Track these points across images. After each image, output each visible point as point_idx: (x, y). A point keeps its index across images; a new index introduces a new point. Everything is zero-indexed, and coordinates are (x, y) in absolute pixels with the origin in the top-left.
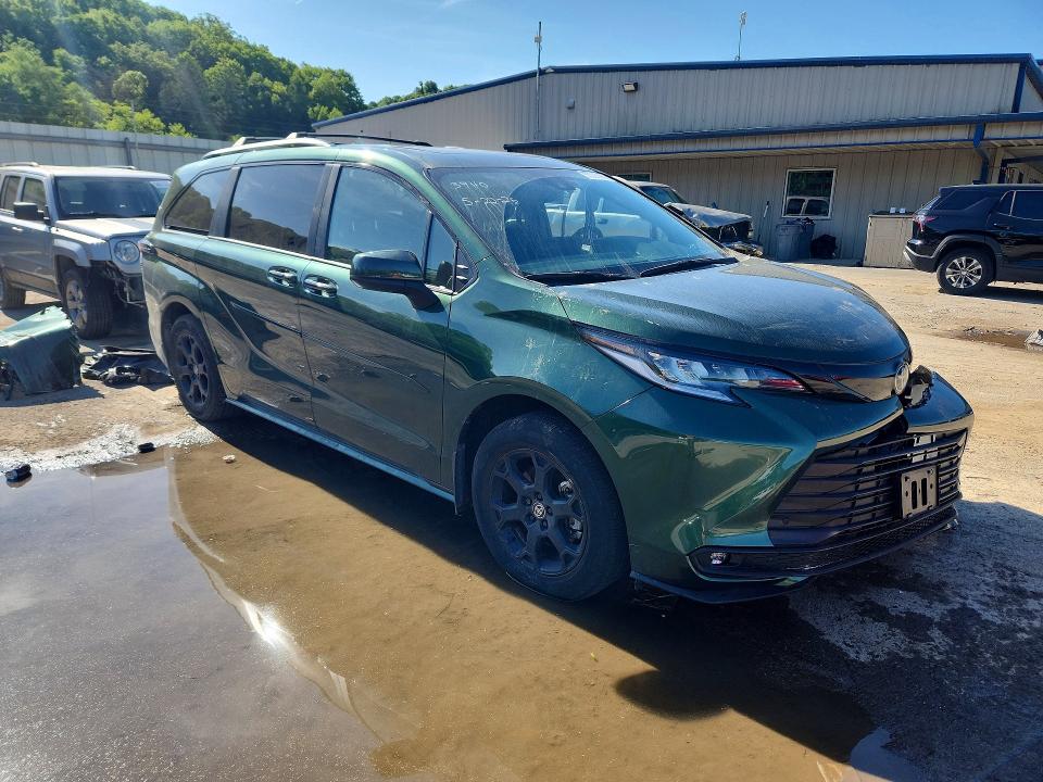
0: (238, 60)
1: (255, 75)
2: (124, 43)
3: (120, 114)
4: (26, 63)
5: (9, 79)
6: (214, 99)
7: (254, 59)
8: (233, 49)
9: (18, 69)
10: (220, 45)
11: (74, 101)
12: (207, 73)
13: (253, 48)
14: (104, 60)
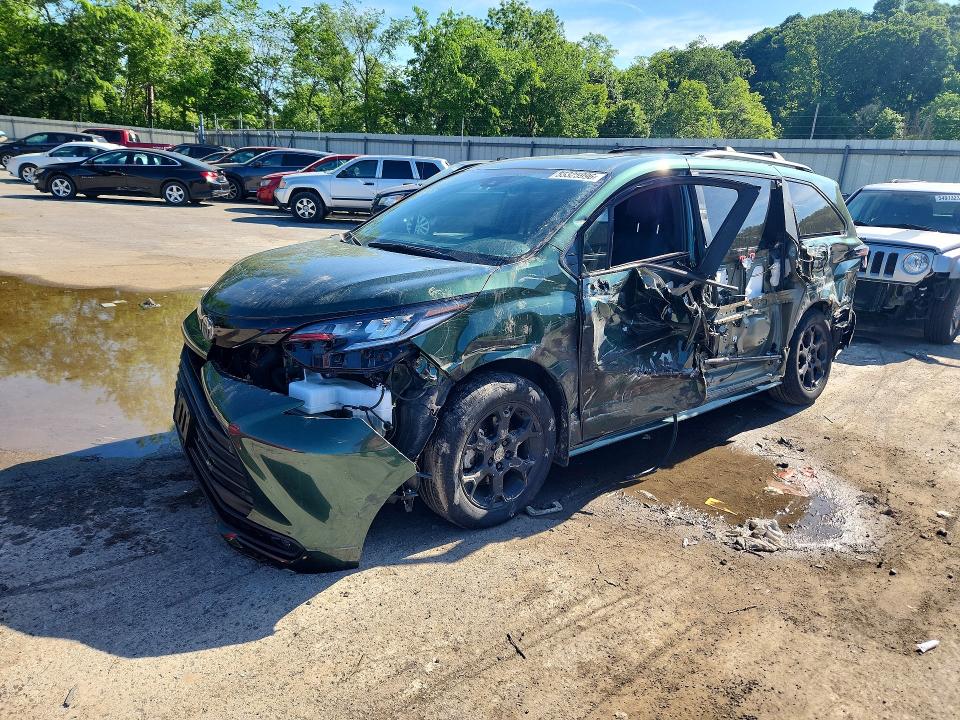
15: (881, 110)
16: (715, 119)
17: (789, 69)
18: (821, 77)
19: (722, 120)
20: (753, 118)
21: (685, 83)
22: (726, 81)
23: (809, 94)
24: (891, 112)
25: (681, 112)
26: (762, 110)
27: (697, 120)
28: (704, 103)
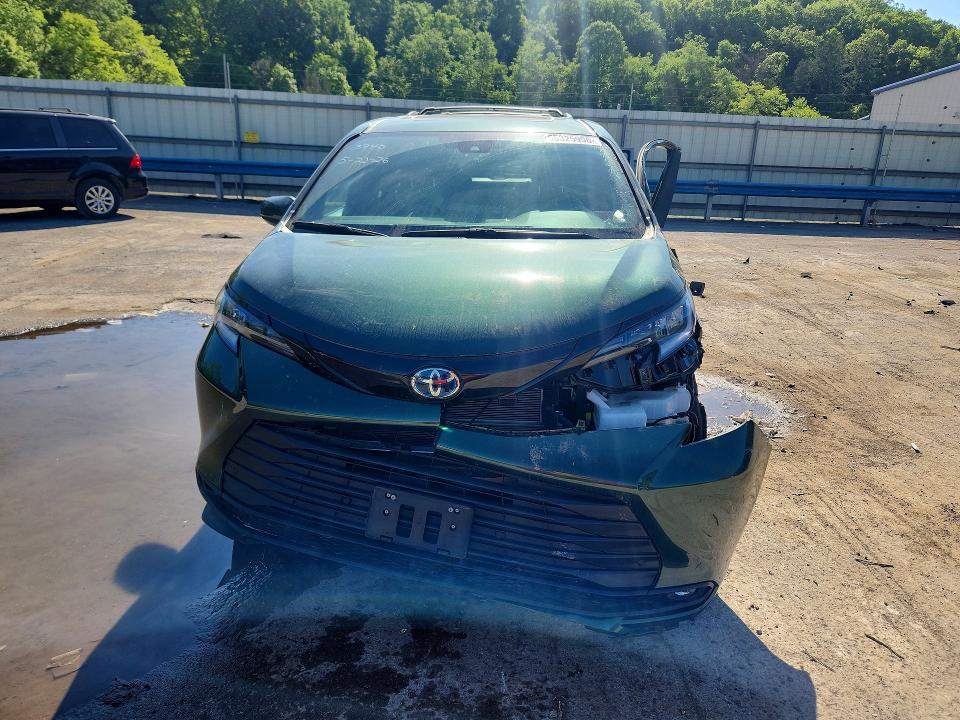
0: (885, 30)
1: (900, 42)
2: (779, 27)
3: (753, 92)
4: (694, 57)
5: (677, 70)
6: (848, 70)
7: (902, 26)
8: (884, 18)
9: (686, 61)
10: (871, 17)
11: (720, 84)
12: (848, 46)
13: (907, 14)
14: (756, 45)
15: (272, 66)
16: (117, 62)
17: (170, 13)
18: (207, 26)
19: (123, 62)
20: (156, 63)
21: (67, 16)
22: (113, 19)
23: (199, 42)
24: (281, 68)
25: (72, 51)
26: (162, 55)
27: (96, 62)
28: (97, 42)
